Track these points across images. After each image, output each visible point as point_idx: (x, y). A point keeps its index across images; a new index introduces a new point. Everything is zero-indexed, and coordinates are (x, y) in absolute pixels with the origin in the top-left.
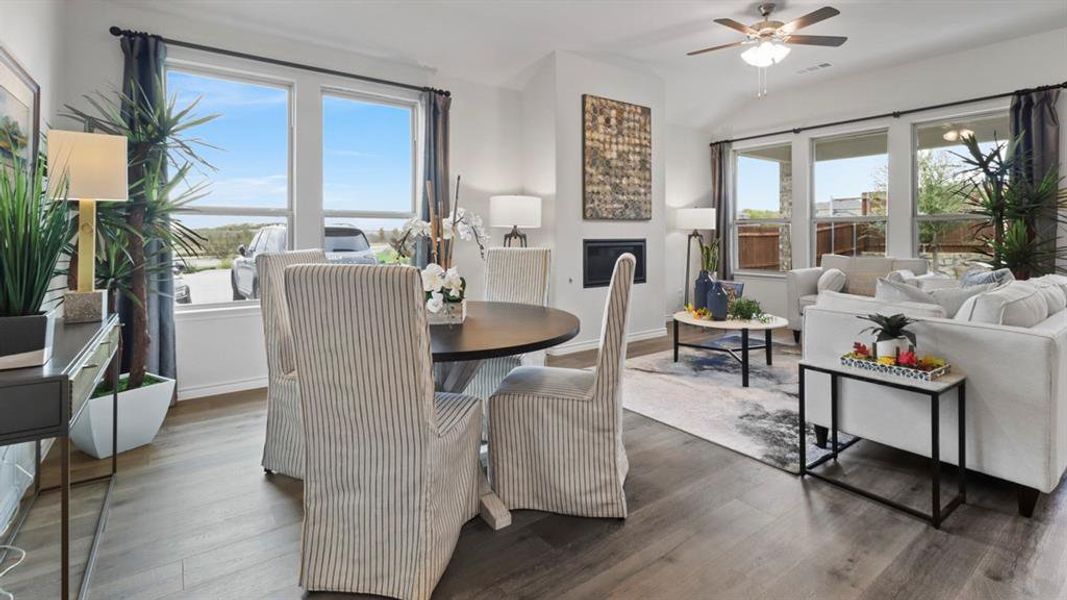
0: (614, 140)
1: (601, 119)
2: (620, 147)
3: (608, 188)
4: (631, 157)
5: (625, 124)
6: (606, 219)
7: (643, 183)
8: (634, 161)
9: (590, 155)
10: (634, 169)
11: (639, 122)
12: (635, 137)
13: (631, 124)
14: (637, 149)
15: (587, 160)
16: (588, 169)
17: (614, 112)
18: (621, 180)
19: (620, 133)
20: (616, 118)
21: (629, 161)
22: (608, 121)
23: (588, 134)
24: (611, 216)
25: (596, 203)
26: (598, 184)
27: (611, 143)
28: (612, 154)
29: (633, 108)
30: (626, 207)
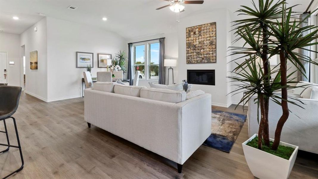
0: (197, 38)
1: (192, 33)
2: (200, 40)
3: (195, 54)
4: (205, 42)
5: (202, 32)
6: (194, 63)
7: (211, 50)
8: (207, 43)
9: (189, 45)
10: (206, 46)
11: (209, 29)
12: (207, 35)
13: (205, 31)
14: (208, 39)
17: (197, 29)
18: (200, 50)
19: (200, 35)
20: (198, 31)
21: (204, 44)
22: (195, 33)
23: (188, 39)
24: (196, 62)
26: (191, 53)
27: (196, 39)
28: (197, 43)
29: (206, 25)
30: (203, 59)
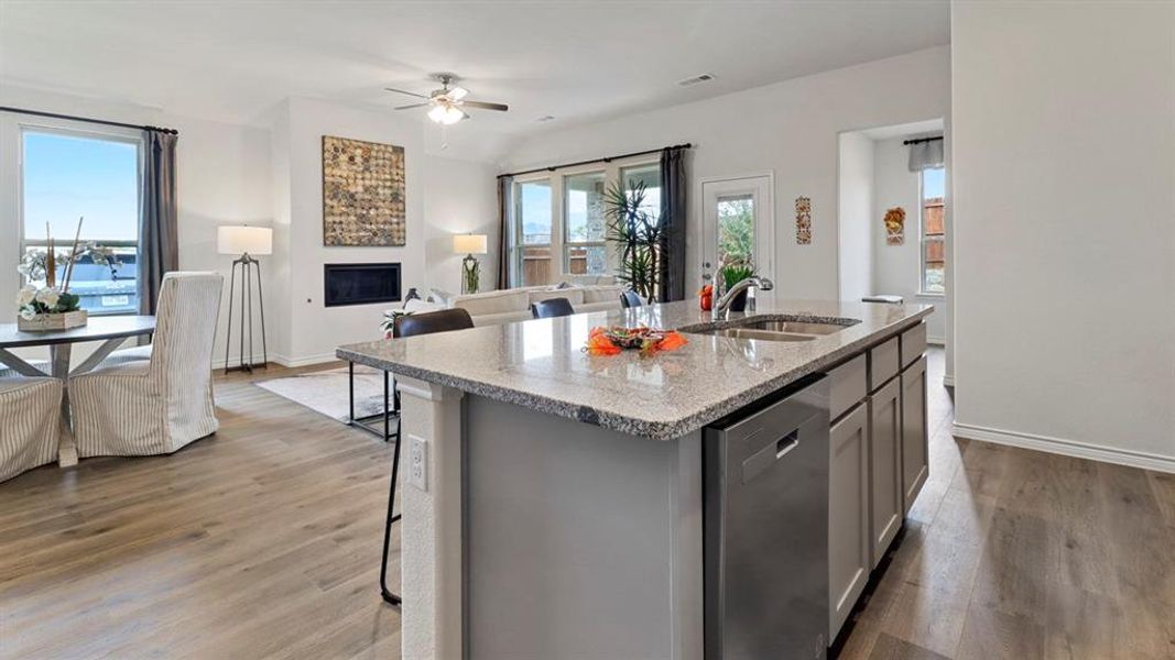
0: (360, 176)
1: (343, 158)
2: (367, 183)
3: (353, 218)
4: (380, 191)
5: (373, 162)
6: (351, 245)
7: (395, 213)
8: (384, 194)
9: (331, 190)
10: (384, 202)
11: (390, 160)
12: (385, 173)
13: (381, 162)
14: (388, 184)
15: (327, 193)
16: (328, 201)
17: (359, 152)
18: (368, 211)
19: (367, 169)
20: (362, 157)
21: (377, 194)
22: (352, 159)
23: (327, 171)
24: (356, 243)
25: (338, 231)
26: (341, 215)
27: (356, 178)
28: (357, 189)
29: (383, 148)
30: (375, 234)
